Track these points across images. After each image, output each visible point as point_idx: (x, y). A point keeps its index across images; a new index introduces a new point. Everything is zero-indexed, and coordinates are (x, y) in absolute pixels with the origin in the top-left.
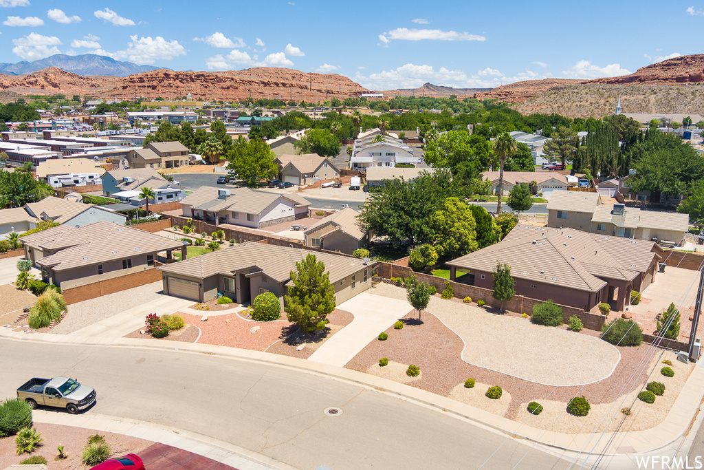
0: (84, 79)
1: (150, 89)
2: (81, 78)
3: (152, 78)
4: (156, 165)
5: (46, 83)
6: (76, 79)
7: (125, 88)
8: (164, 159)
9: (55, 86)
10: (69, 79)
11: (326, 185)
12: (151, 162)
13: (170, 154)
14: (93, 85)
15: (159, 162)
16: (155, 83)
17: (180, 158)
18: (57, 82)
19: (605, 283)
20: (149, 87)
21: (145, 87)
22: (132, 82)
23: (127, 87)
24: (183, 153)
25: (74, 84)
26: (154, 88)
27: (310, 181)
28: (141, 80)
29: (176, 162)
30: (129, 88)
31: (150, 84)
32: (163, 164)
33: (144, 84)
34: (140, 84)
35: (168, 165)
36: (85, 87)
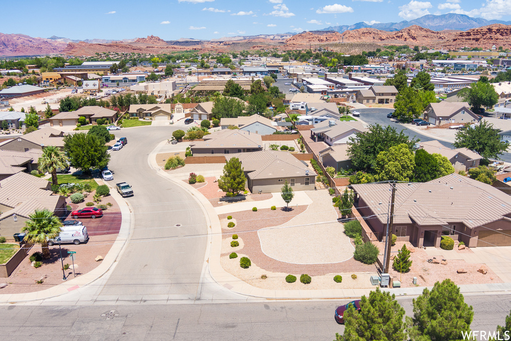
0: (435, 33)
1: (474, 41)
2: (433, 32)
3: (478, 32)
4: (371, 101)
5: (408, 37)
6: (429, 33)
7: (454, 40)
8: (378, 98)
9: (414, 38)
10: (424, 33)
11: (452, 127)
12: (368, 99)
13: (383, 94)
14: (440, 38)
15: (374, 99)
16: (478, 37)
17: (390, 97)
18: (415, 35)
19: (411, 222)
20: (473, 39)
21: (470, 39)
22: (461, 36)
23: (456, 39)
24: (393, 94)
25: (427, 37)
26: (477, 40)
27: (443, 122)
28: (469, 34)
29: (387, 100)
30: (458, 40)
31: (475, 37)
32: (377, 101)
33: (470, 37)
34: (467, 37)
35: (381, 101)
36: (435, 39)
